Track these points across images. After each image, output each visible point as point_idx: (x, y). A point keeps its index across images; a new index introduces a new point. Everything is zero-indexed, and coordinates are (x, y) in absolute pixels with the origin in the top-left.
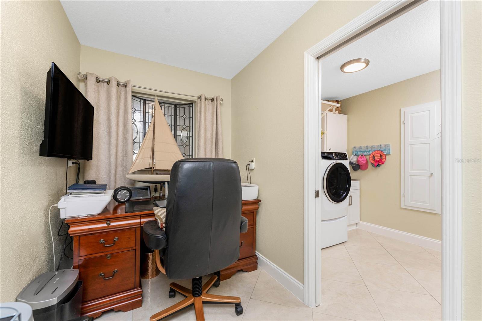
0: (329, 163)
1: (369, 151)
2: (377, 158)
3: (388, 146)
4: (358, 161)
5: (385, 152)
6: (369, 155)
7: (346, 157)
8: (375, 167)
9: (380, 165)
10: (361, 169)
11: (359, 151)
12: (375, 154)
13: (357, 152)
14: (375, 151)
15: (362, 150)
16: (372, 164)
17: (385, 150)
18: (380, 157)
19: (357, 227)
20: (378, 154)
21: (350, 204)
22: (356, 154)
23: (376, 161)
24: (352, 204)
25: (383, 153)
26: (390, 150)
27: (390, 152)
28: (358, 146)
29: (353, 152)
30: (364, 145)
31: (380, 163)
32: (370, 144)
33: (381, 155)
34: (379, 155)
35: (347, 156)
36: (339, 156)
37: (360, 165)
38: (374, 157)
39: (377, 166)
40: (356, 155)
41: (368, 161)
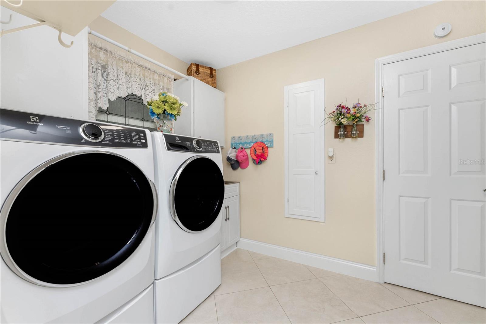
0: (186, 157)
1: (249, 143)
2: (259, 152)
3: (271, 135)
4: (237, 157)
5: (267, 144)
6: (250, 147)
7: (216, 147)
8: (256, 164)
9: (262, 161)
10: (240, 167)
11: (238, 143)
12: (256, 147)
13: (237, 144)
14: (256, 142)
15: (242, 141)
16: (254, 160)
17: (267, 141)
18: (262, 151)
19: (236, 247)
20: (260, 146)
21: (227, 219)
22: (235, 146)
23: (257, 156)
24: (230, 218)
25: (266, 145)
26: (272, 141)
27: (273, 144)
28: (237, 135)
29: (232, 144)
30: (243, 134)
31: (262, 159)
32: (251, 133)
33: (263, 147)
34: (261, 148)
35: (218, 148)
36: (205, 146)
37: (240, 161)
38: (256, 150)
39: (258, 163)
40: (235, 148)
41: (249, 157)
